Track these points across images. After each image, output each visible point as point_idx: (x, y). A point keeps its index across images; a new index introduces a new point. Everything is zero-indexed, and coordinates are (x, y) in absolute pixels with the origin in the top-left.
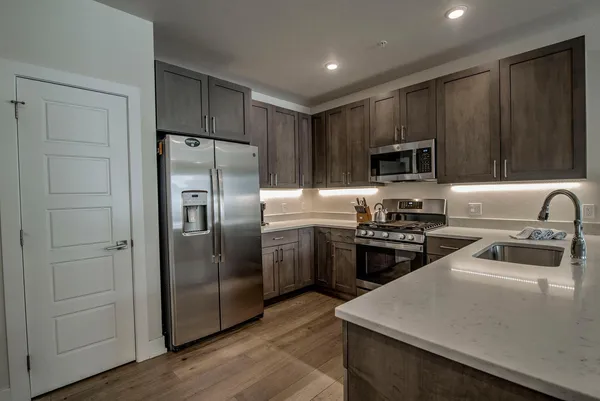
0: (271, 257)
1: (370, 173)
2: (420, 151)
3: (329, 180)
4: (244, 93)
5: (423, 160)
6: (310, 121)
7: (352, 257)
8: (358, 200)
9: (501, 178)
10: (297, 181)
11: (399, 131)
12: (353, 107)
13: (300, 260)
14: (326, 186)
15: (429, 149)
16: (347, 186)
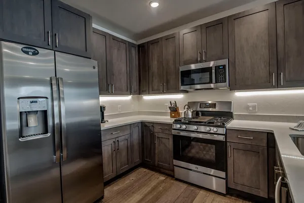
0: (110, 148)
1: (180, 84)
2: (217, 68)
3: (151, 89)
4: (85, 18)
5: (219, 74)
6: (137, 48)
7: (170, 144)
8: (171, 103)
9: (278, 86)
10: (129, 90)
11: (201, 54)
12: (167, 38)
13: (132, 146)
14: (149, 93)
15: (224, 66)
16: (163, 93)
